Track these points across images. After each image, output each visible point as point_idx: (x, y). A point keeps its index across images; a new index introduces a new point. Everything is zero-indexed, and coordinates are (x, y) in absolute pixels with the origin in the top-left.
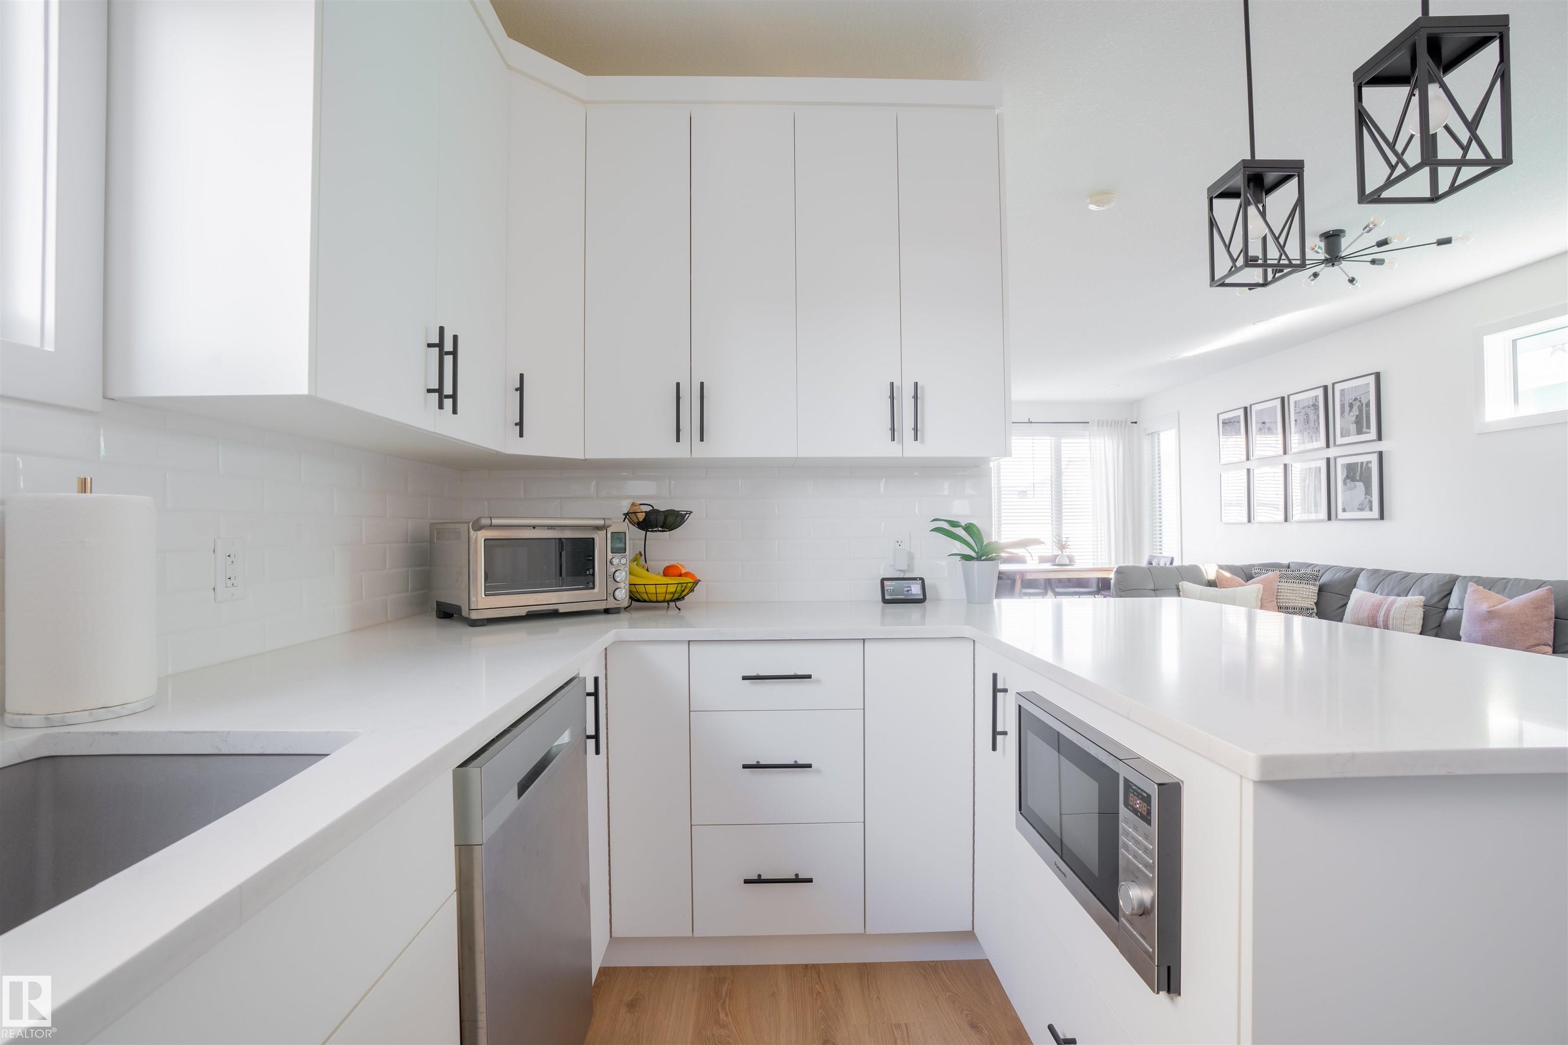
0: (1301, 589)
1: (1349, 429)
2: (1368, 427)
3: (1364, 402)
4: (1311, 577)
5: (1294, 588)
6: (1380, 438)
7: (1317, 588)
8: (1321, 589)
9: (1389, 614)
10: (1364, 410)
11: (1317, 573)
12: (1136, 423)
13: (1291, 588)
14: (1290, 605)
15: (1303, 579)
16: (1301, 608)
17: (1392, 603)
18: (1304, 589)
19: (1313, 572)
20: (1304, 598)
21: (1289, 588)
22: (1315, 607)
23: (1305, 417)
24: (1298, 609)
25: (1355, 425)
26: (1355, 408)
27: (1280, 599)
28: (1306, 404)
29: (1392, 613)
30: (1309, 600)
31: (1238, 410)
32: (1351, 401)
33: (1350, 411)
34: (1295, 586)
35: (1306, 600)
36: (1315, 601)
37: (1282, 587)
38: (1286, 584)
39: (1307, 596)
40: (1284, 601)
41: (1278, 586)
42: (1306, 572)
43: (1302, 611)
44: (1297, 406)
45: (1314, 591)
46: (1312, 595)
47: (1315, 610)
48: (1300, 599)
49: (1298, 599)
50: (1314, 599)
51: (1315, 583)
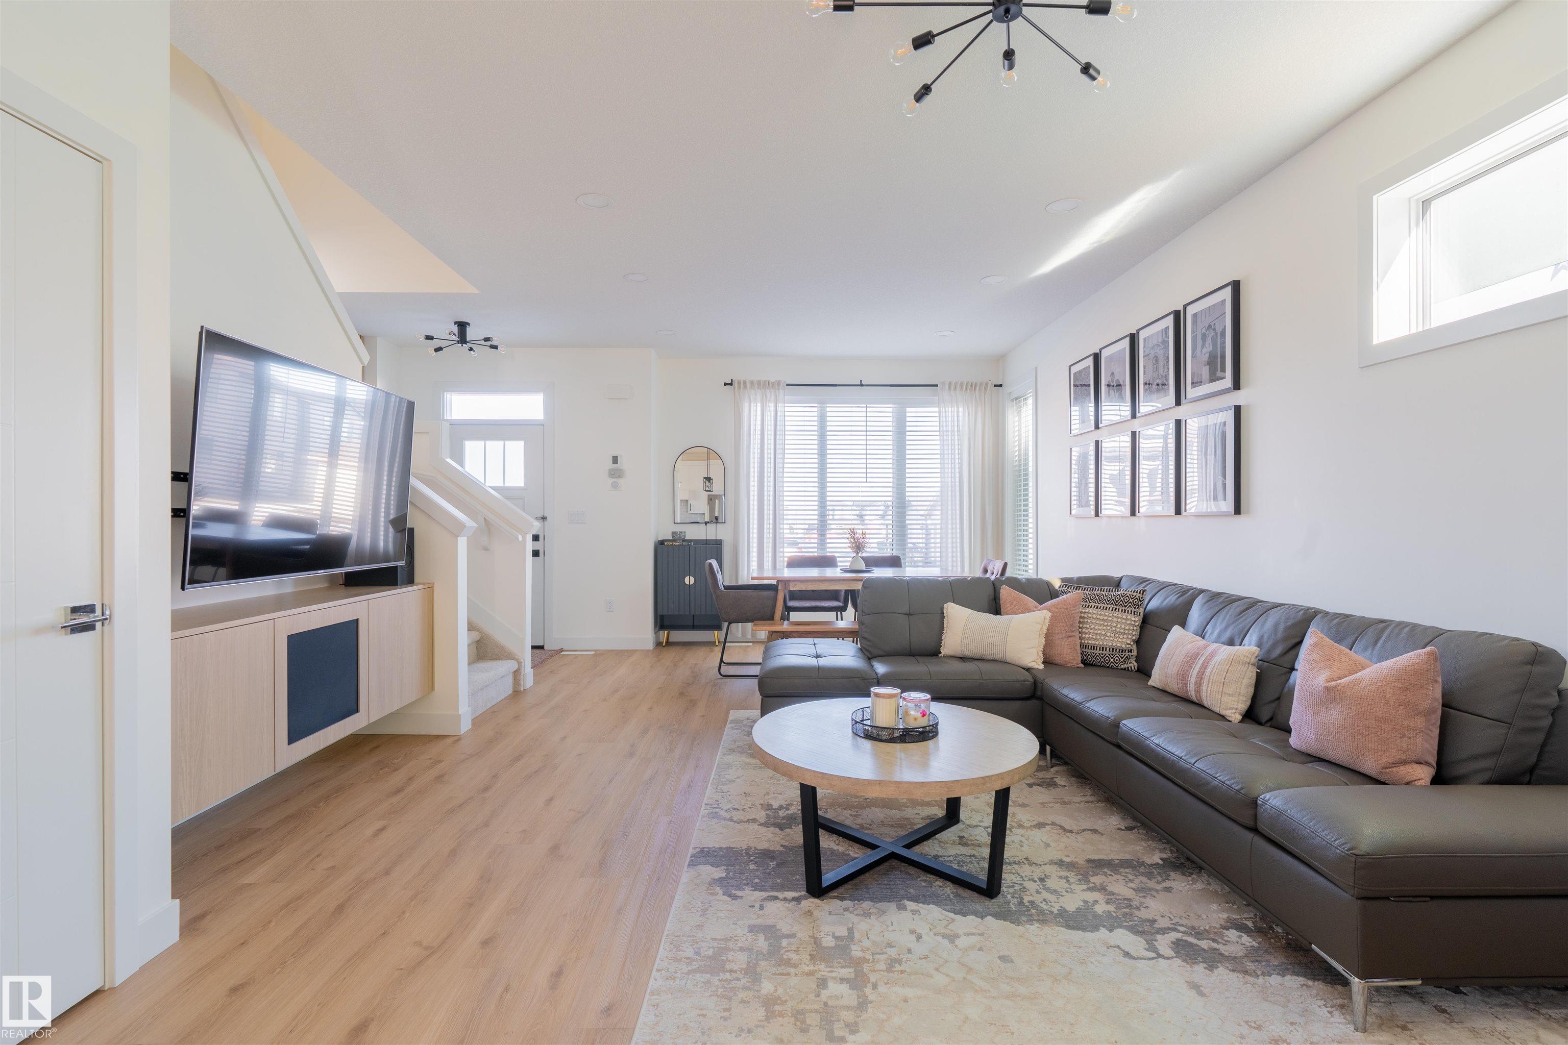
0: (1115, 619)
1: (1201, 375)
2: (1223, 370)
3: (1219, 330)
4: (1131, 600)
5: (1105, 618)
6: (1237, 385)
7: (1137, 620)
8: (1146, 620)
9: (1204, 672)
10: (1219, 343)
11: (1141, 596)
12: (1001, 386)
13: (1102, 617)
14: (1097, 643)
15: (1120, 603)
16: (1113, 649)
17: (1212, 655)
18: (1119, 620)
19: (1135, 594)
20: (1117, 633)
21: (1098, 617)
22: (1134, 647)
23: (1154, 361)
24: (1108, 649)
25: (1207, 368)
26: (1209, 341)
27: (1084, 633)
28: (1155, 342)
29: (1208, 671)
30: (1125, 636)
31: (1086, 360)
32: (1204, 330)
33: (1203, 347)
34: (1107, 614)
35: (1121, 637)
36: (1134, 638)
37: (1090, 615)
38: (1095, 610)
39: (1122, 631)
40: (1091, 636)
41: (1081, 612)
42: (1126, 593)
43: (1114, 653)
44: (1147, 346)
45: (1133, 623)
46: (1129, 629)
47: (1135, 653)
48: (1113, 635)
49: (1108, 634)
50: (1133, 635)
51: (1136, 610)
